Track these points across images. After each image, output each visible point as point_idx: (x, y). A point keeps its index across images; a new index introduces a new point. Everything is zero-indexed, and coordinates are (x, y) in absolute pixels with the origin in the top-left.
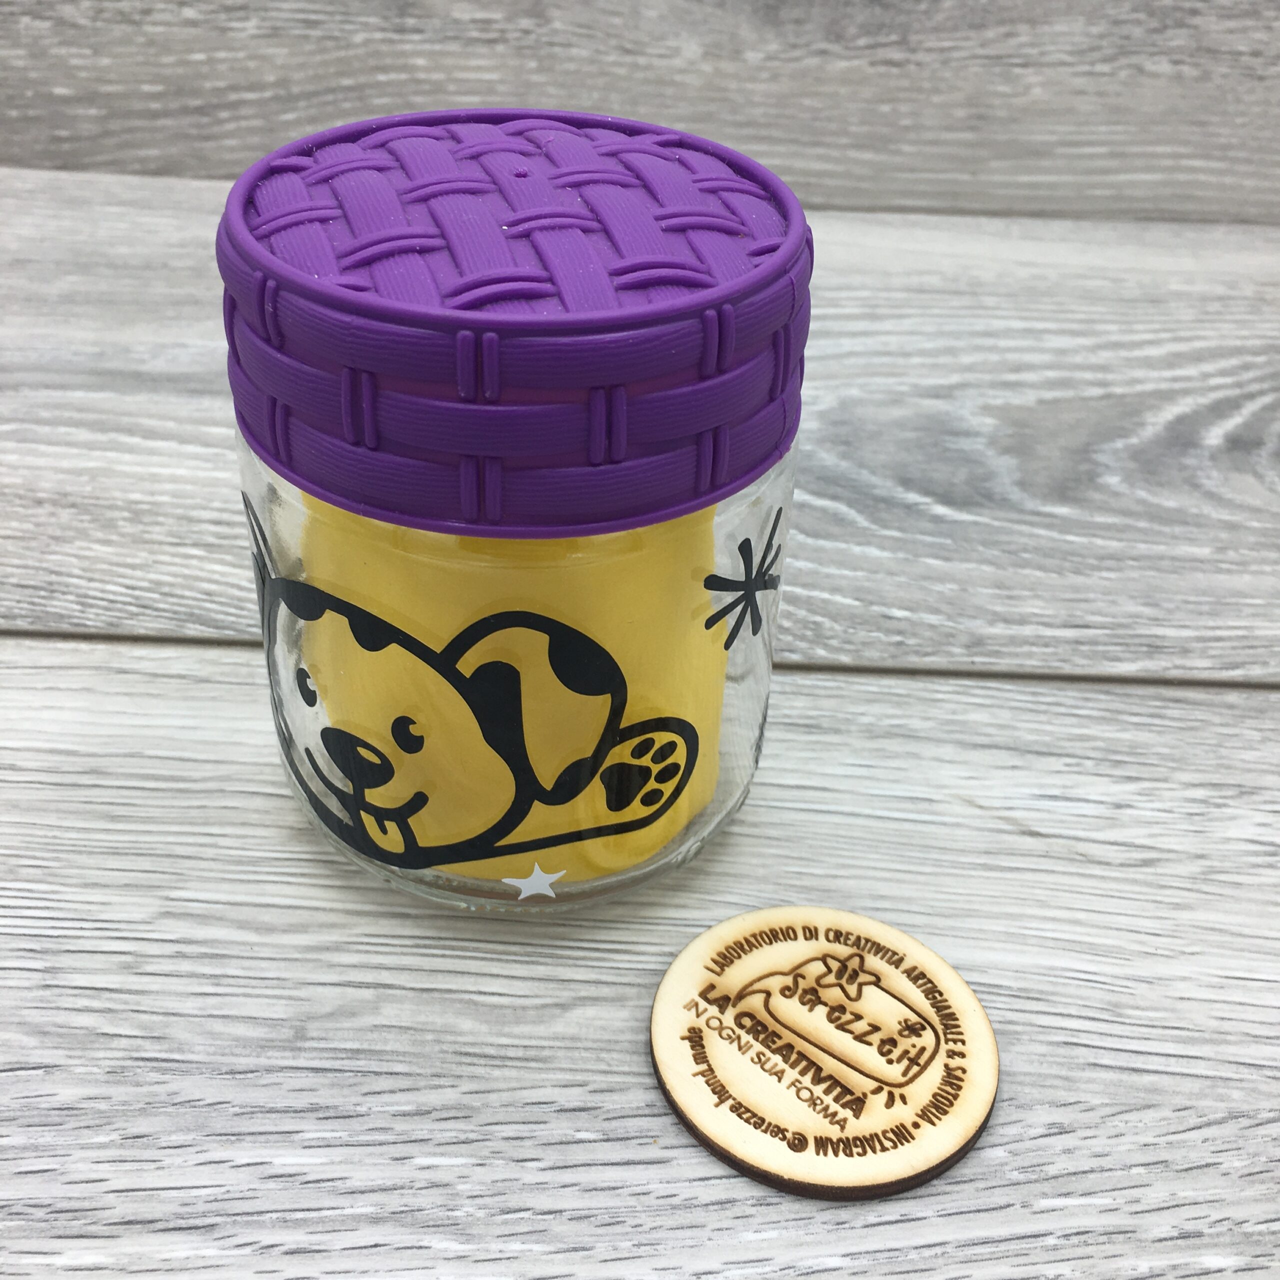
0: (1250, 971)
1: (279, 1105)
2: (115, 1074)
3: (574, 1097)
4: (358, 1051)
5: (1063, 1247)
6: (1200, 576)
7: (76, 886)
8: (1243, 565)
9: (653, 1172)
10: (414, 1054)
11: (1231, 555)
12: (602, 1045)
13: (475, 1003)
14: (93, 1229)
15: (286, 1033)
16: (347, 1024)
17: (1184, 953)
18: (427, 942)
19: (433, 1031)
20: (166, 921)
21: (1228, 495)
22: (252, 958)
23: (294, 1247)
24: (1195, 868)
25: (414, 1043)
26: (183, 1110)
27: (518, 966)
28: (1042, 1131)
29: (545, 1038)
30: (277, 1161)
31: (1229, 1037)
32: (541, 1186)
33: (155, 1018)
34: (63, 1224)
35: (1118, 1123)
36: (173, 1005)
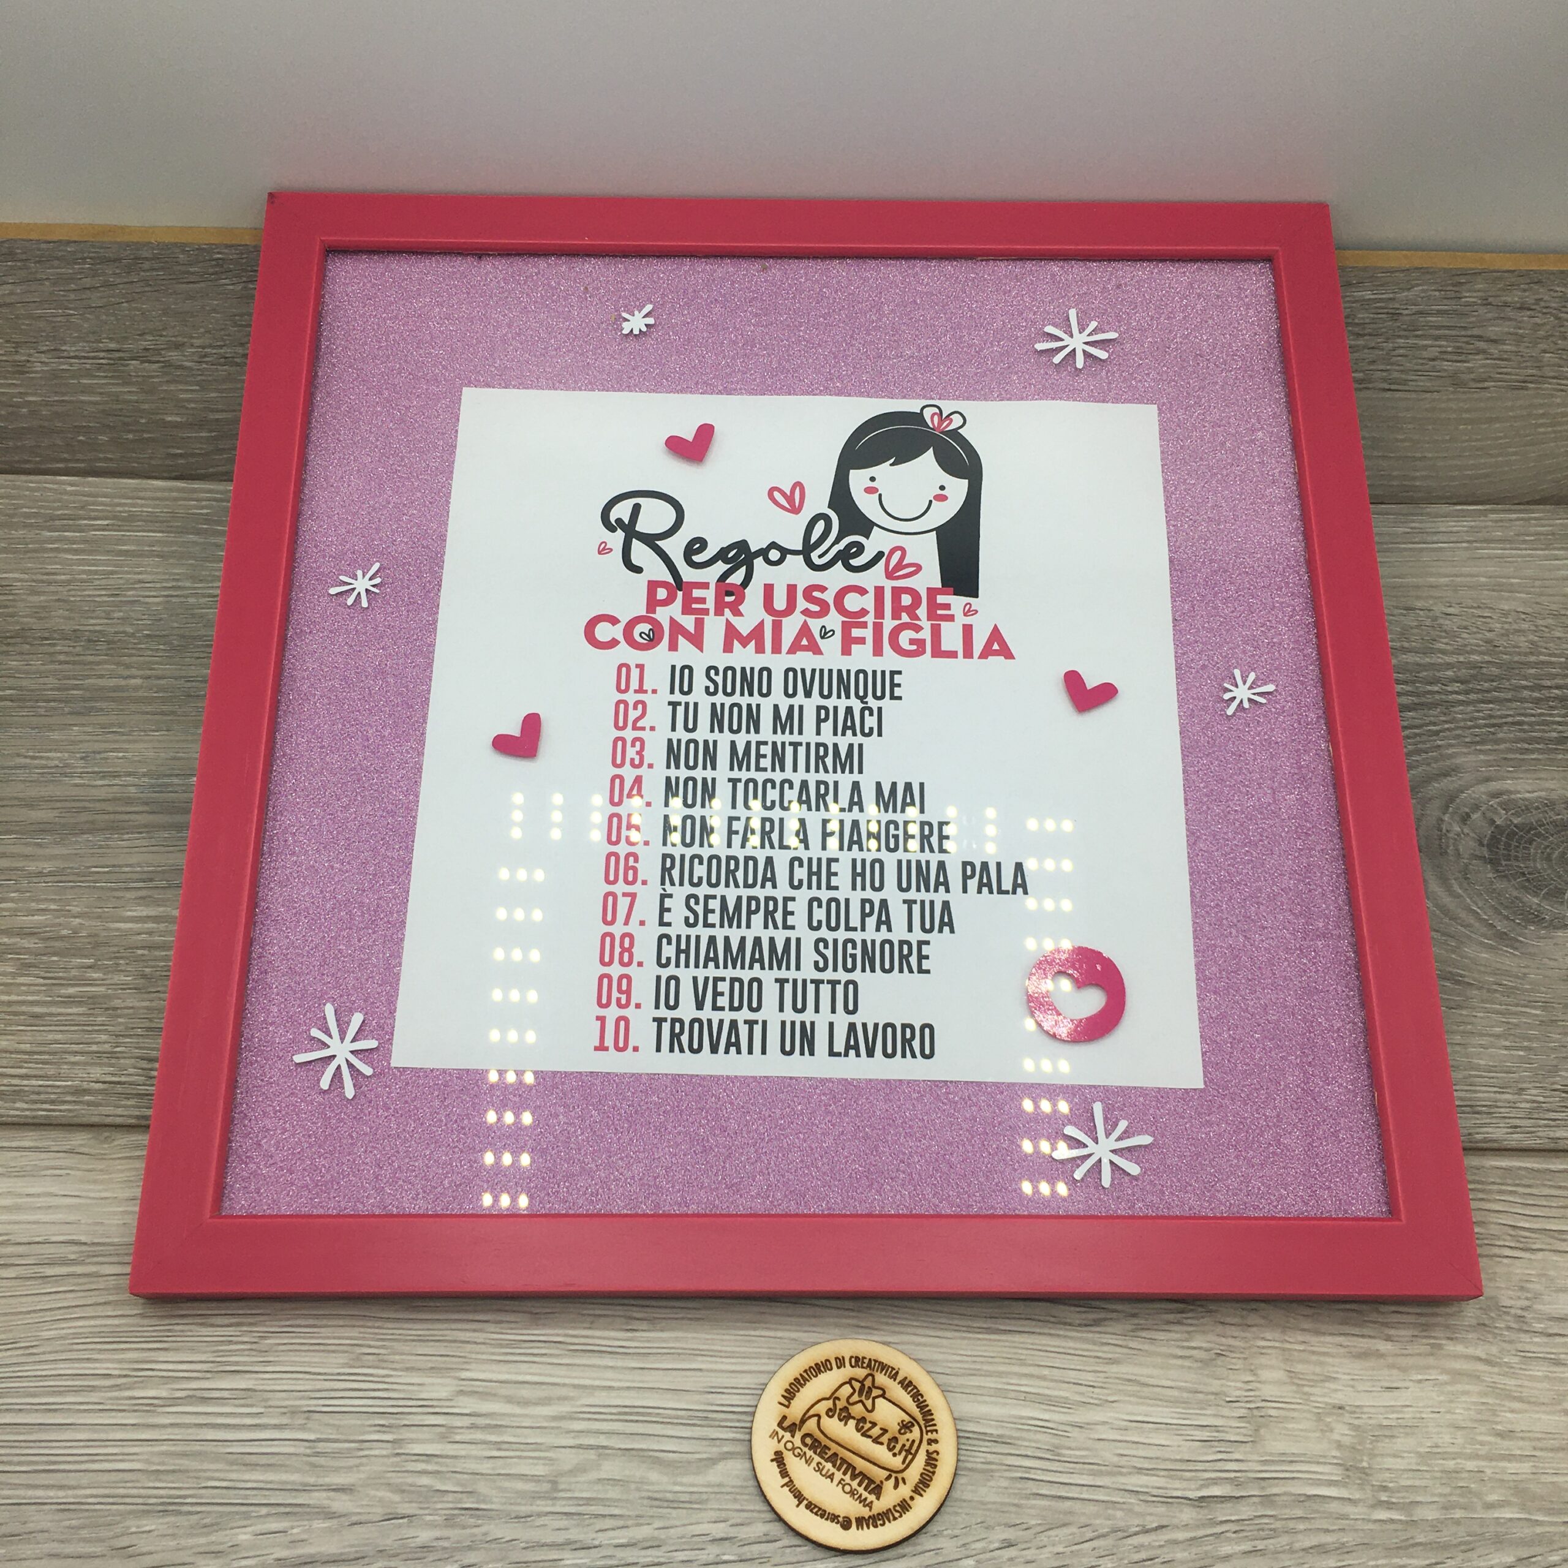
0: (1146, 1415)
2: (450, 1521)
3: (719, 1530)
4: (590, 1499)
7: (402, 1370)
10: (624, 1501)
12: (737, 1490)
13: (659, 1459)
17: (1107, 1401)
18: (627, 1410)
19: (635, 1482)
20: (461, 1398)
22: (518, 1427)
25: (624, 1491)
27: (681, 1427)
28: (997, 1545)
29: (702, 1486)
31: (1124, 1470)
35: (1044, 1538)
36: (476, 1466)
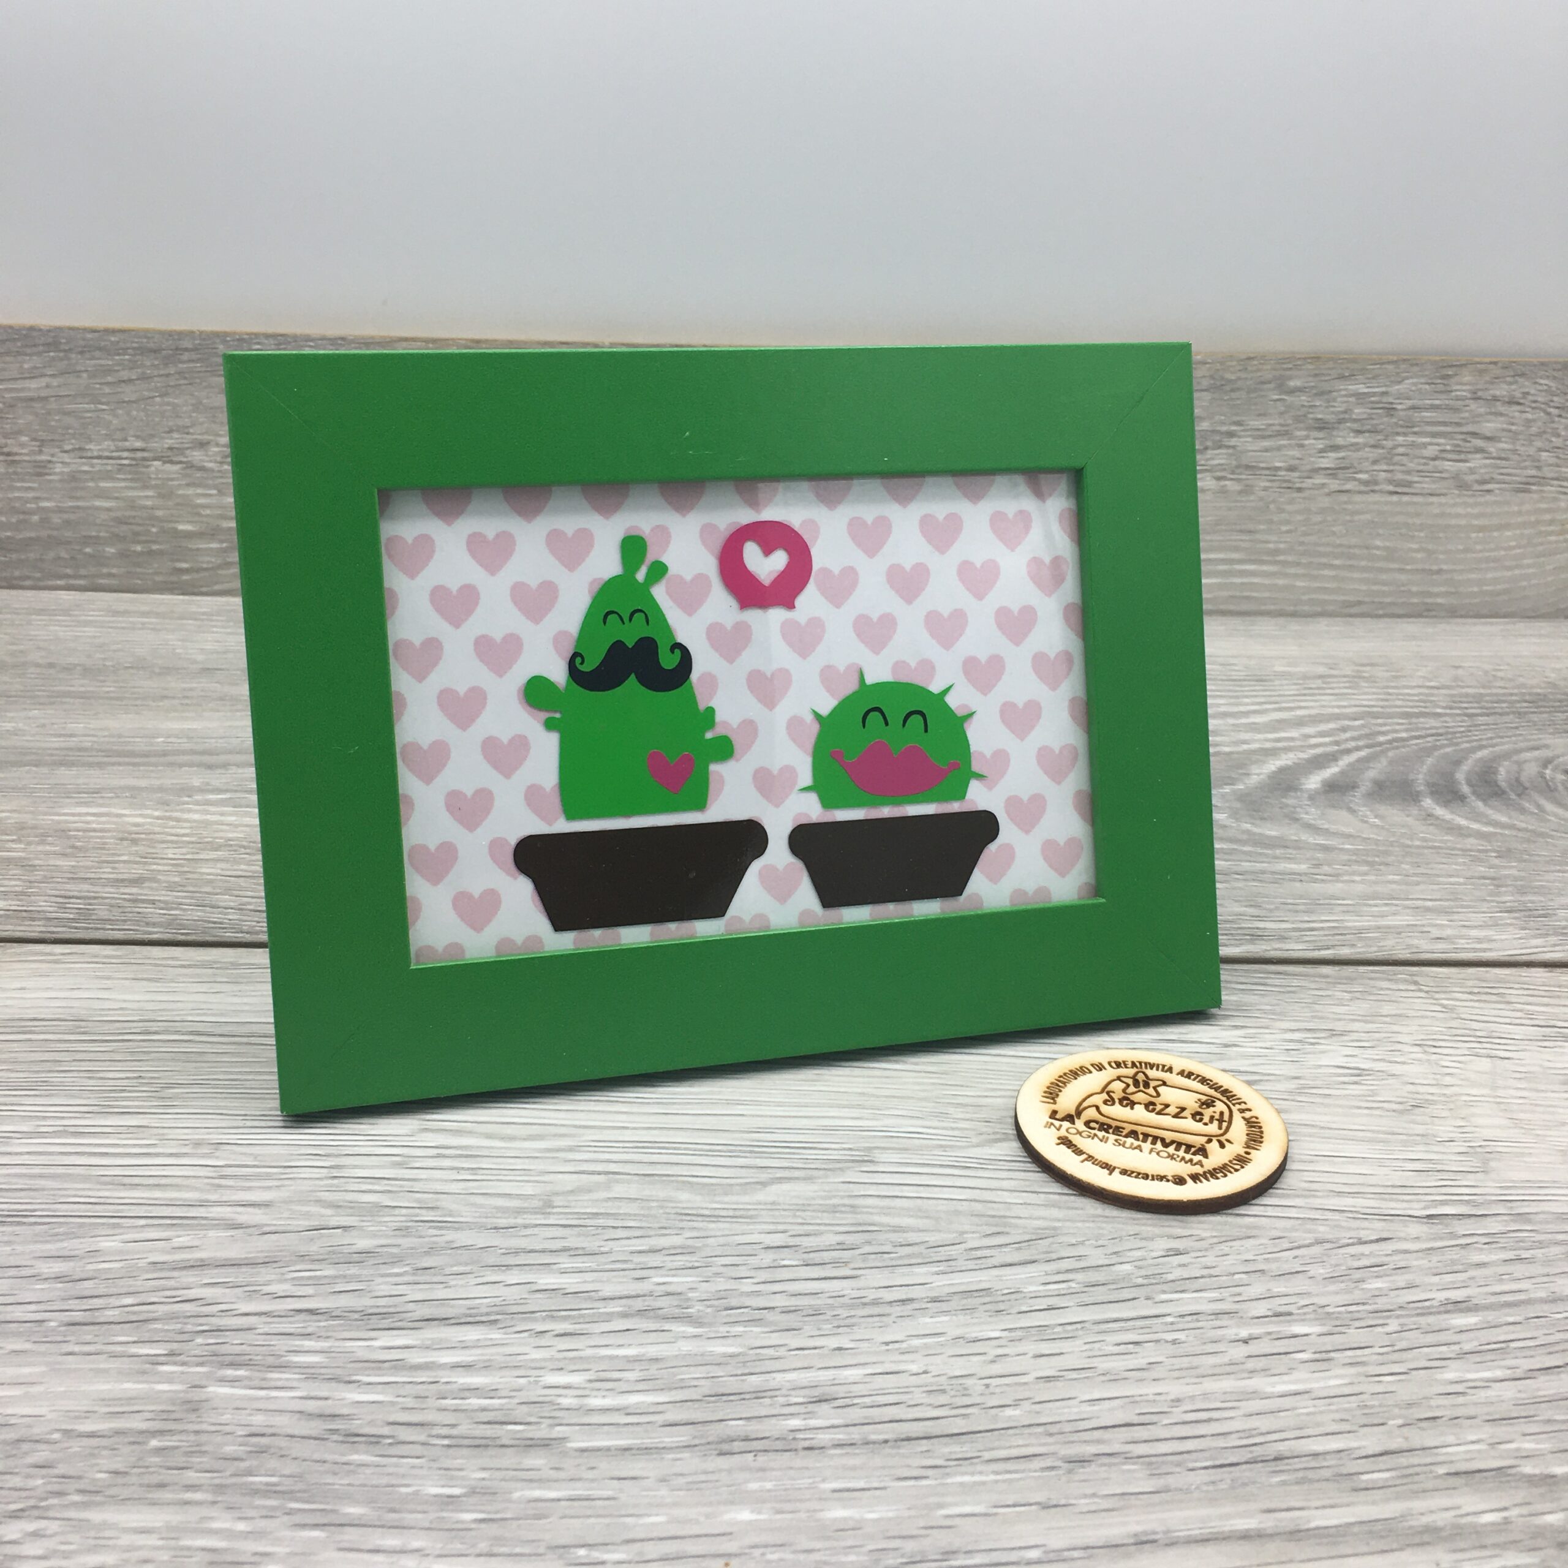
0: (1336, 1151)
1: (537, 1248)
2: (402, 1231)
3: (776, 1240)
4: (597, 1214)
5: (1178, 1323)
6: (1298, 884)
8: (1336, 876)
9: (845, 1283)
10: (644, 1216)
11: (1326, 869)
12: (797, 1207)
13: (689, 1183)
14: (399, 1324)
15: (536, 1203)
16: (586, 1198)
19: (657, 1201)
21: (1326, 826)
23: (562, 1332)
24: (1292, 1085)
25: (642, 1208)
26: (459, 1252)
28: (1160, 1253)
29: (749, 1204)
30: (541, 1281)
32: (757, 1293)
33: (426, 1196)
34: (375, 1322)
35: (1226, 1249)
36: (439, 1187)
